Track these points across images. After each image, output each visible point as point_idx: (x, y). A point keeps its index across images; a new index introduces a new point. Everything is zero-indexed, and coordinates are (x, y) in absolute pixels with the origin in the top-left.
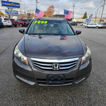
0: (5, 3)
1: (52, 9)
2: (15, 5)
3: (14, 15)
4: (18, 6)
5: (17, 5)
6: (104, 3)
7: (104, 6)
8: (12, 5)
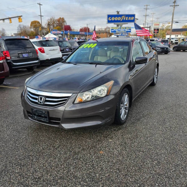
0: (112, 18)
2: (126, 19)
3: (123, 34)
4: (132, 18)
5: (130, 18)
8: (122, 19)
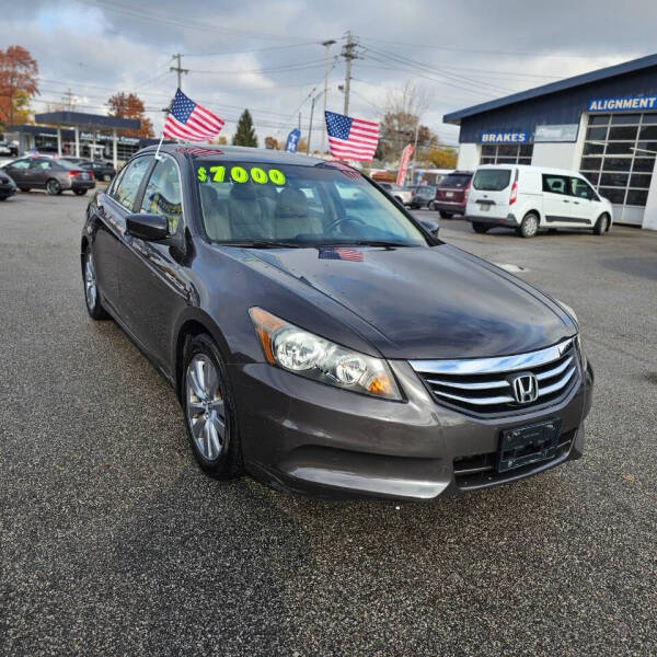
1: (21, 70)
6: (349, 73)
7: (348, 89)
